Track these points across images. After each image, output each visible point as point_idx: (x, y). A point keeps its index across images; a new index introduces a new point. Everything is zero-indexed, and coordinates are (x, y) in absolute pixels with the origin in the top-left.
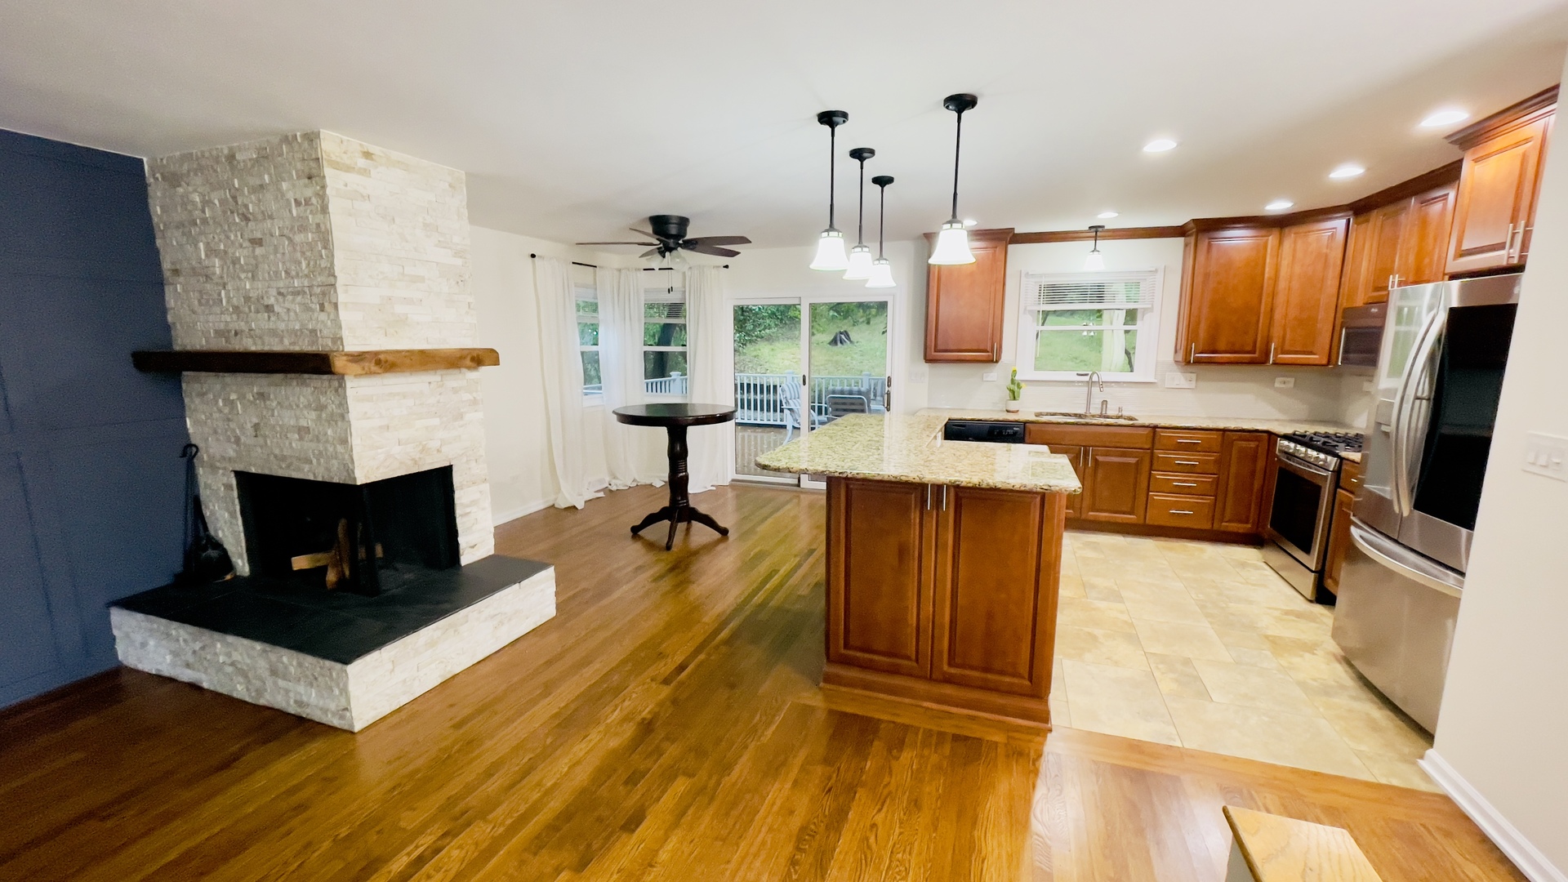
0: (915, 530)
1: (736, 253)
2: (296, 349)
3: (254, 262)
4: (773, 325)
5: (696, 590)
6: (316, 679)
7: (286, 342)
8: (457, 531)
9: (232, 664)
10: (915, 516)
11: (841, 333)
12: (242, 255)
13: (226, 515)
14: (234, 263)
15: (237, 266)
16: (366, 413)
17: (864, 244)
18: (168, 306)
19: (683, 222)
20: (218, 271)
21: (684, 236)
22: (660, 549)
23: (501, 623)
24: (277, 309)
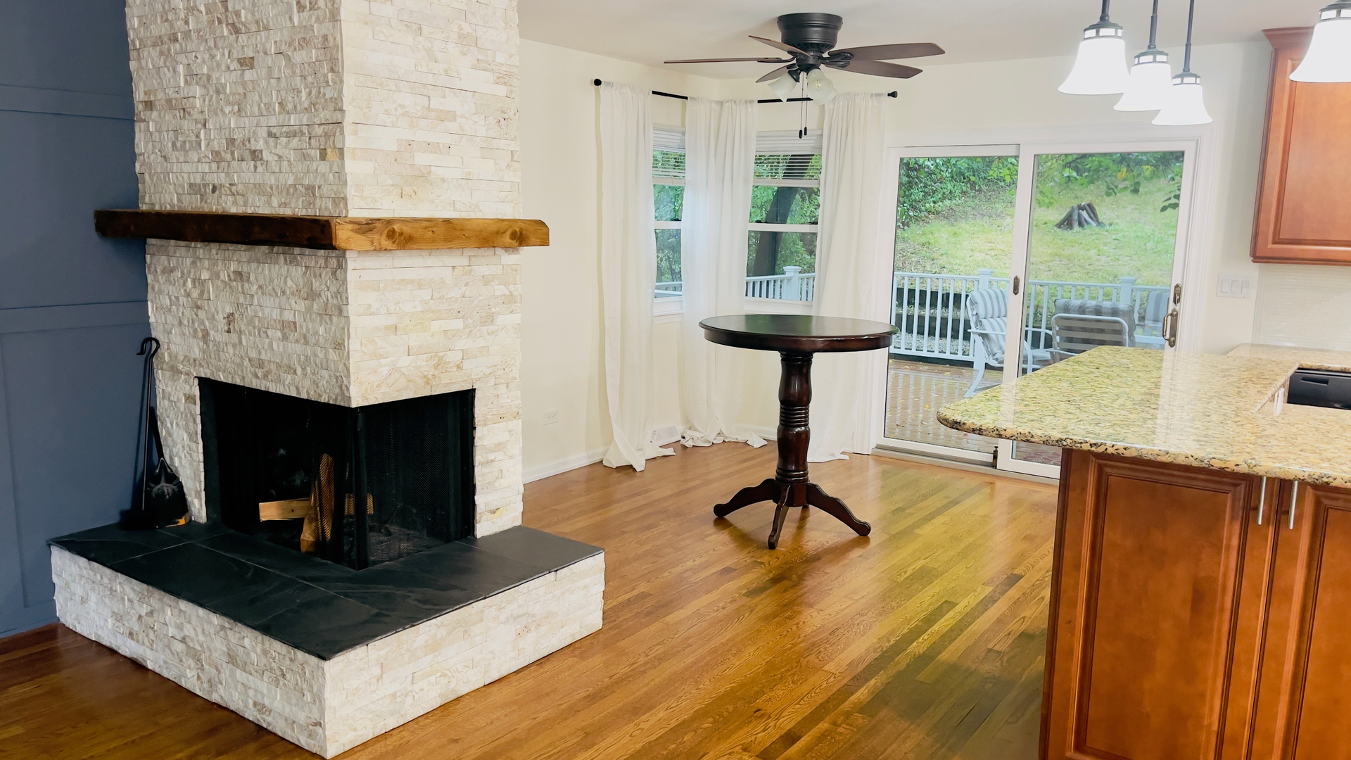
0: (1227, 558)
1: (915, 72)
2: (287, 212)
3: (241, 90)
4: (958, 192)
5: (814, 619)
6: (283, 675)
7: (275, 202)
8: (474, 487)
9: (183, 640)
10: (1231, 534)
11: (1081, 208)
12: (228, 80)
13: (185, 436)
14: (218, 92)
15: (222, 96)
16: (370, 306)
17: (1158, 49)
18: (137, 151)
19: (832, 23)
20: (198, 103)
21: (833, 47)
22: (760, 547)
23: (527, 629)
24: (266, 155)
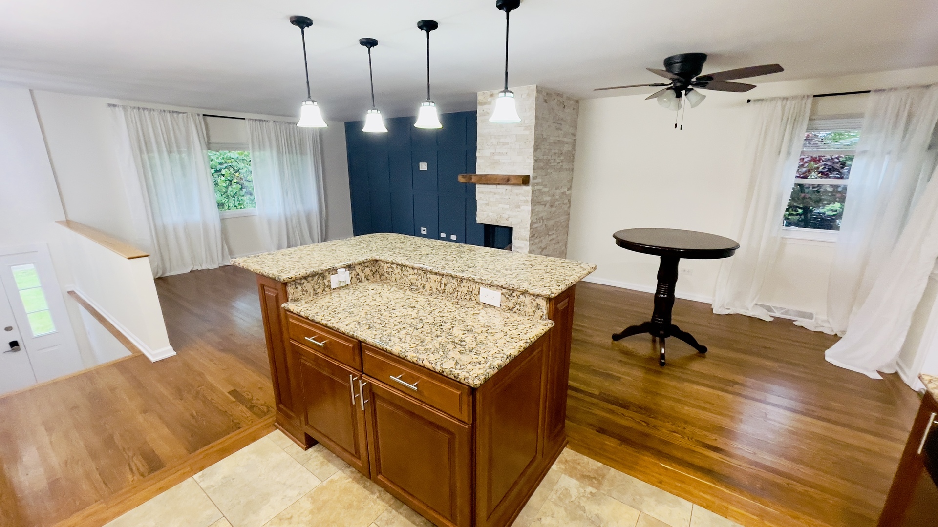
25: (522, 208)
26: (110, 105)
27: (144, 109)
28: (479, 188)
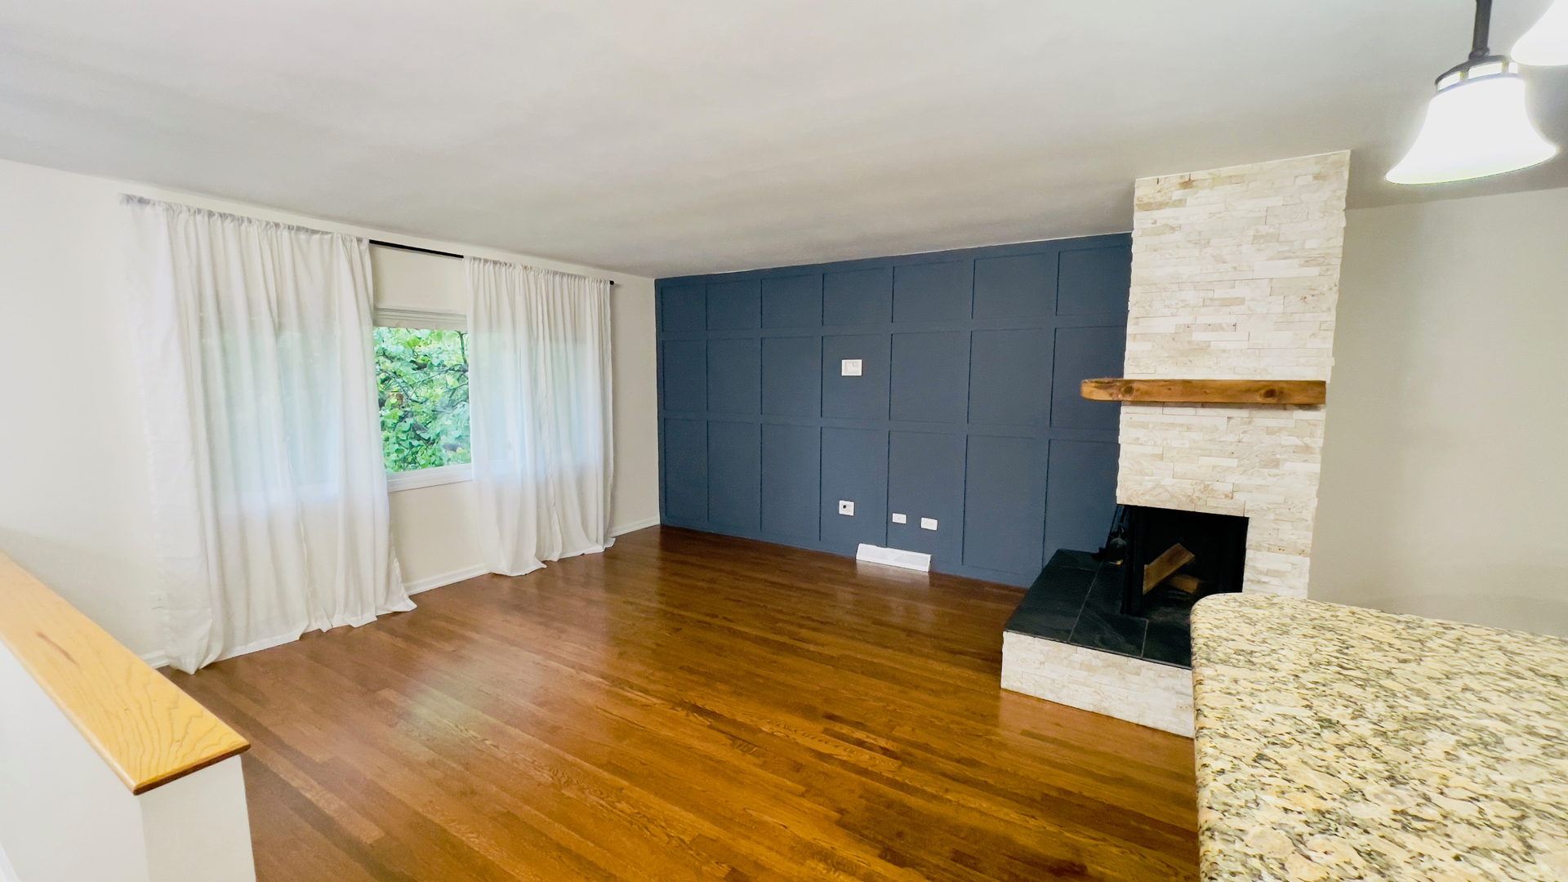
16: (1138, 439)
25: (1288, 466)
26: (129, 199)
27: (223, 216)
28: (1129, 416)
